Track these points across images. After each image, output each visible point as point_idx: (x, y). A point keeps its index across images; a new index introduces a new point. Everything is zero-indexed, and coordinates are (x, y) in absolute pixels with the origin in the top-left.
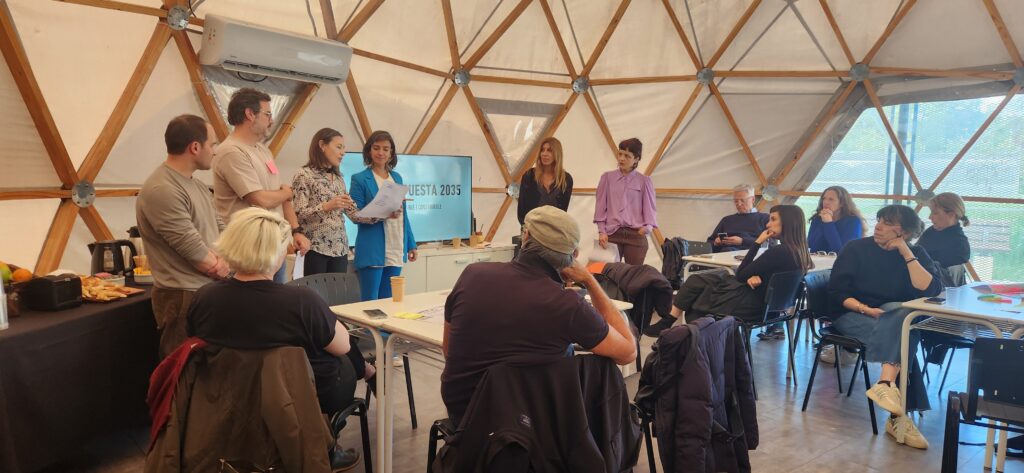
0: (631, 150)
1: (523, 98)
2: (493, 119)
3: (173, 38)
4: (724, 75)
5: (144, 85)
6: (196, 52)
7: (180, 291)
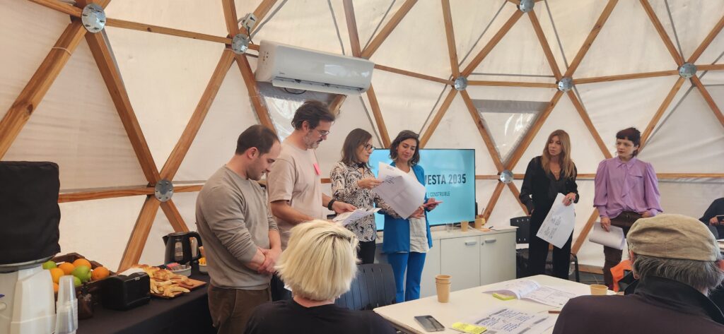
0: (629, 139)
1: (512, 98)
2: (487, 116)
3: (235, 62)
4: (706, 69)
5: (213, 99)
6: (253, 72)
7: (233, 290)
